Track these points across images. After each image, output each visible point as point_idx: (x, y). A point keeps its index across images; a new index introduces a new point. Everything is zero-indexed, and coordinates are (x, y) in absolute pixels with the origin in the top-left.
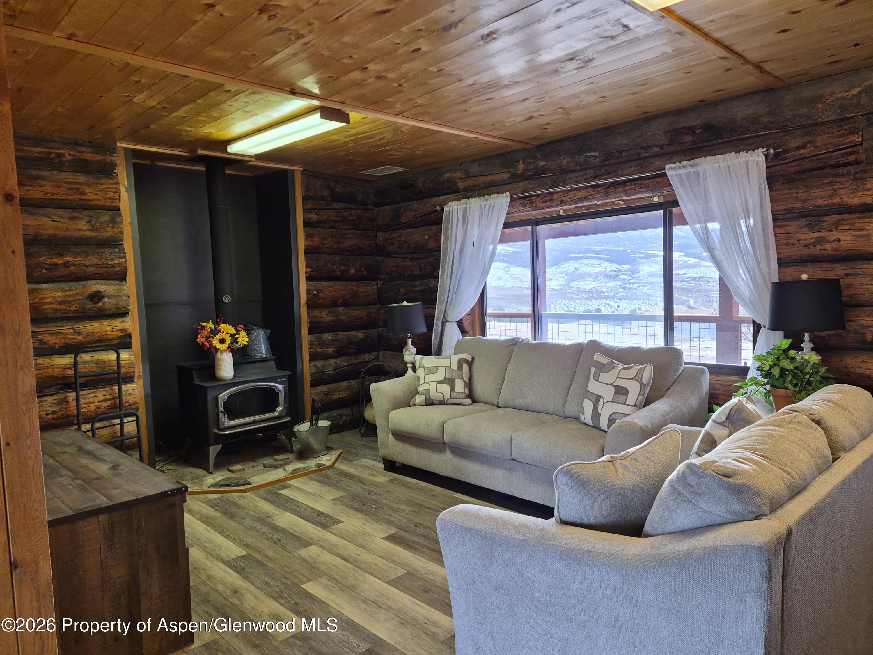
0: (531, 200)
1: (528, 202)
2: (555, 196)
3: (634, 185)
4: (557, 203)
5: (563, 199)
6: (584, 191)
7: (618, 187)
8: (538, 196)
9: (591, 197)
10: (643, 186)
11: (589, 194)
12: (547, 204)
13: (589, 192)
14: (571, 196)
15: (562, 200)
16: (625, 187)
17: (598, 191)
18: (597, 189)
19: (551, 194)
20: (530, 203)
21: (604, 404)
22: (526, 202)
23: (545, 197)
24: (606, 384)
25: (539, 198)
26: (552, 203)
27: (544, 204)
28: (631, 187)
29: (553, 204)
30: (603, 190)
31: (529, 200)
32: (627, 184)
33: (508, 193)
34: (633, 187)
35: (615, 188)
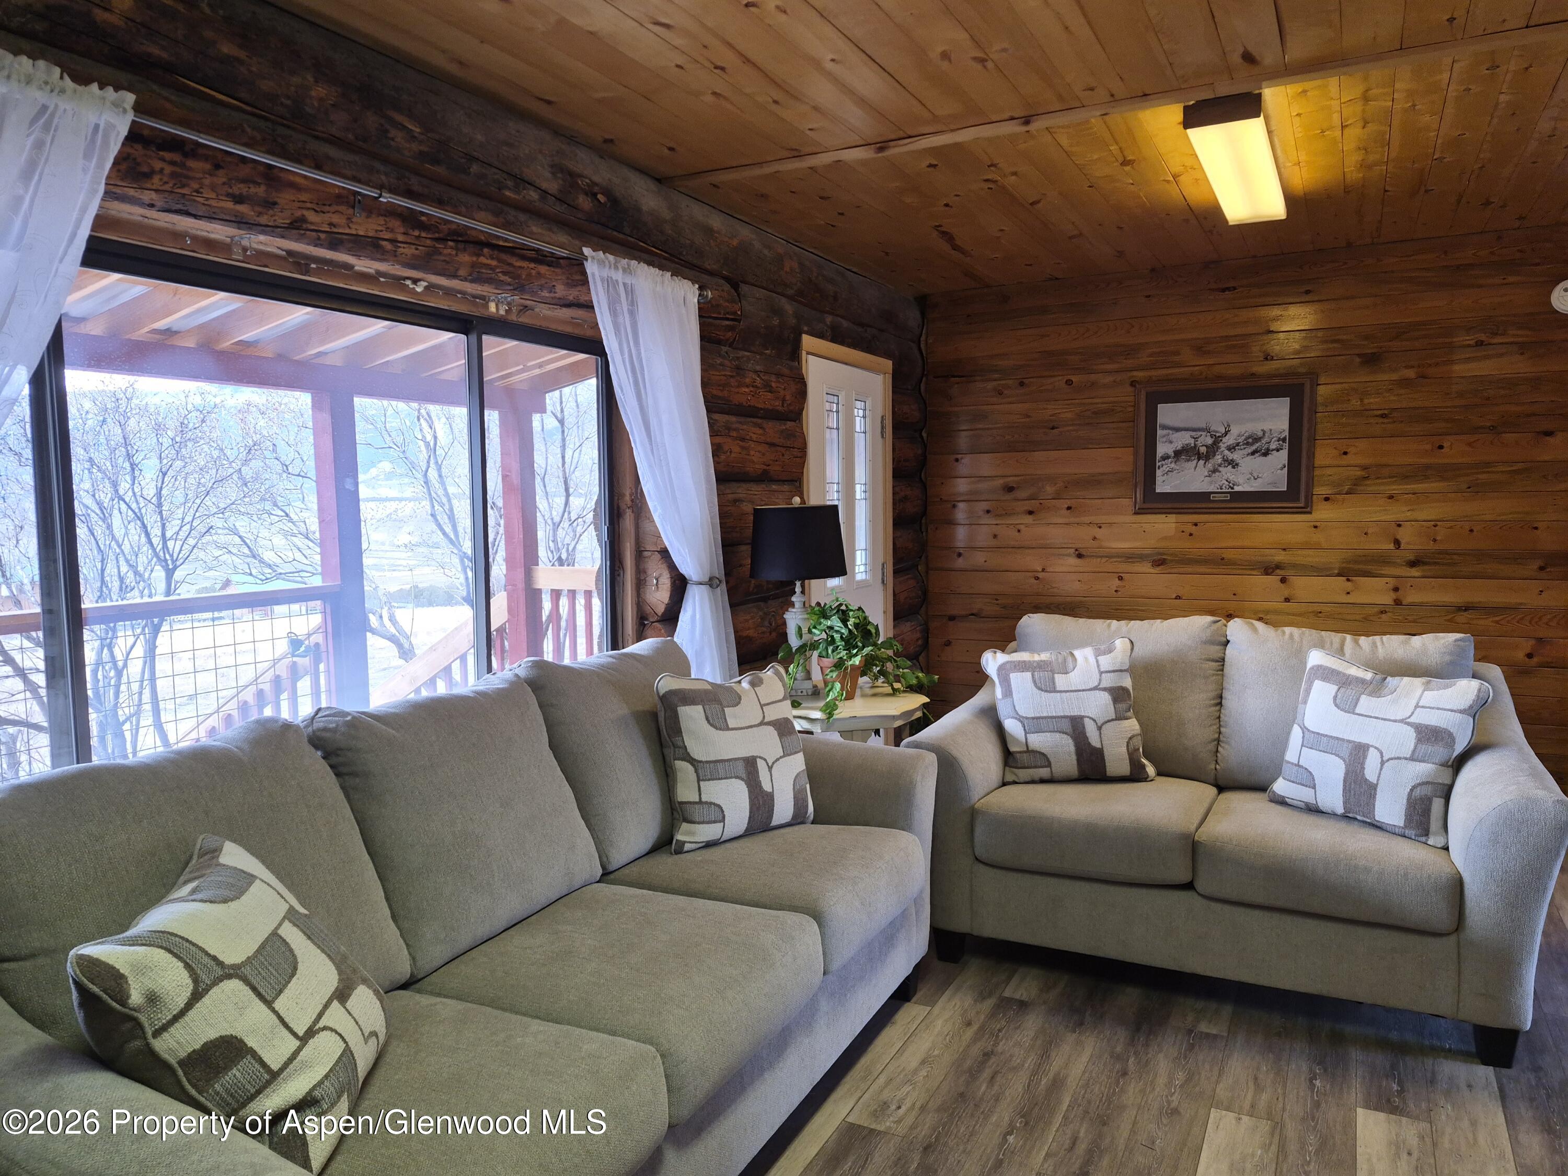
0: (183, 165)
1: (168, 169)
2: (285, 197)
3: (499, 260)
4: (280, 222)
5: (311, 216)
6: (381, 220)
7: (465, 250)
8: (218, 161)
9: (388, 246)
10: (511, 269)
11: (388, 236)
12: (243, 208)
13: (392, 231)
14: (336, 219)
15: (303, 220)
16: (478, 255)
17: (418, 237)
18: (416, 233)
19: (270, 175)
20: (173, 175)
21: (770, 768)
22: (158, 165)
23: (244, 181)
24: (751, 727)
25: (221, 178)
26: (260, 214)
27: (230, 205)
28: (489, 262)
29: (263, 220)
30: (429, 242)
31: (173, 163)
32: (486, 250)
33: (130, 98)
34: (494, 263)
35: (457, 249)
